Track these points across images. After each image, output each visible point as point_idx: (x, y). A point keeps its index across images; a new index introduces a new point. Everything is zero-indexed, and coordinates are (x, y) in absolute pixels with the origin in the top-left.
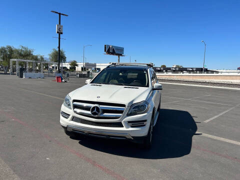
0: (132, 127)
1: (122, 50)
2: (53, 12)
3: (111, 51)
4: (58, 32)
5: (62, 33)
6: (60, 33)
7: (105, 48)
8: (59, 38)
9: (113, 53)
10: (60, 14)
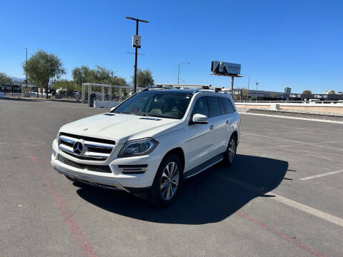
0: (124, 173)
1: (238, 67)
2: (129, 18)
3: (221, 70)
4: (134, 46)
5: (140, 47)
6: (137, 47)
7: (212, 65)
8: (136, 54)
9: (225, 73)
10: (138, 21)
